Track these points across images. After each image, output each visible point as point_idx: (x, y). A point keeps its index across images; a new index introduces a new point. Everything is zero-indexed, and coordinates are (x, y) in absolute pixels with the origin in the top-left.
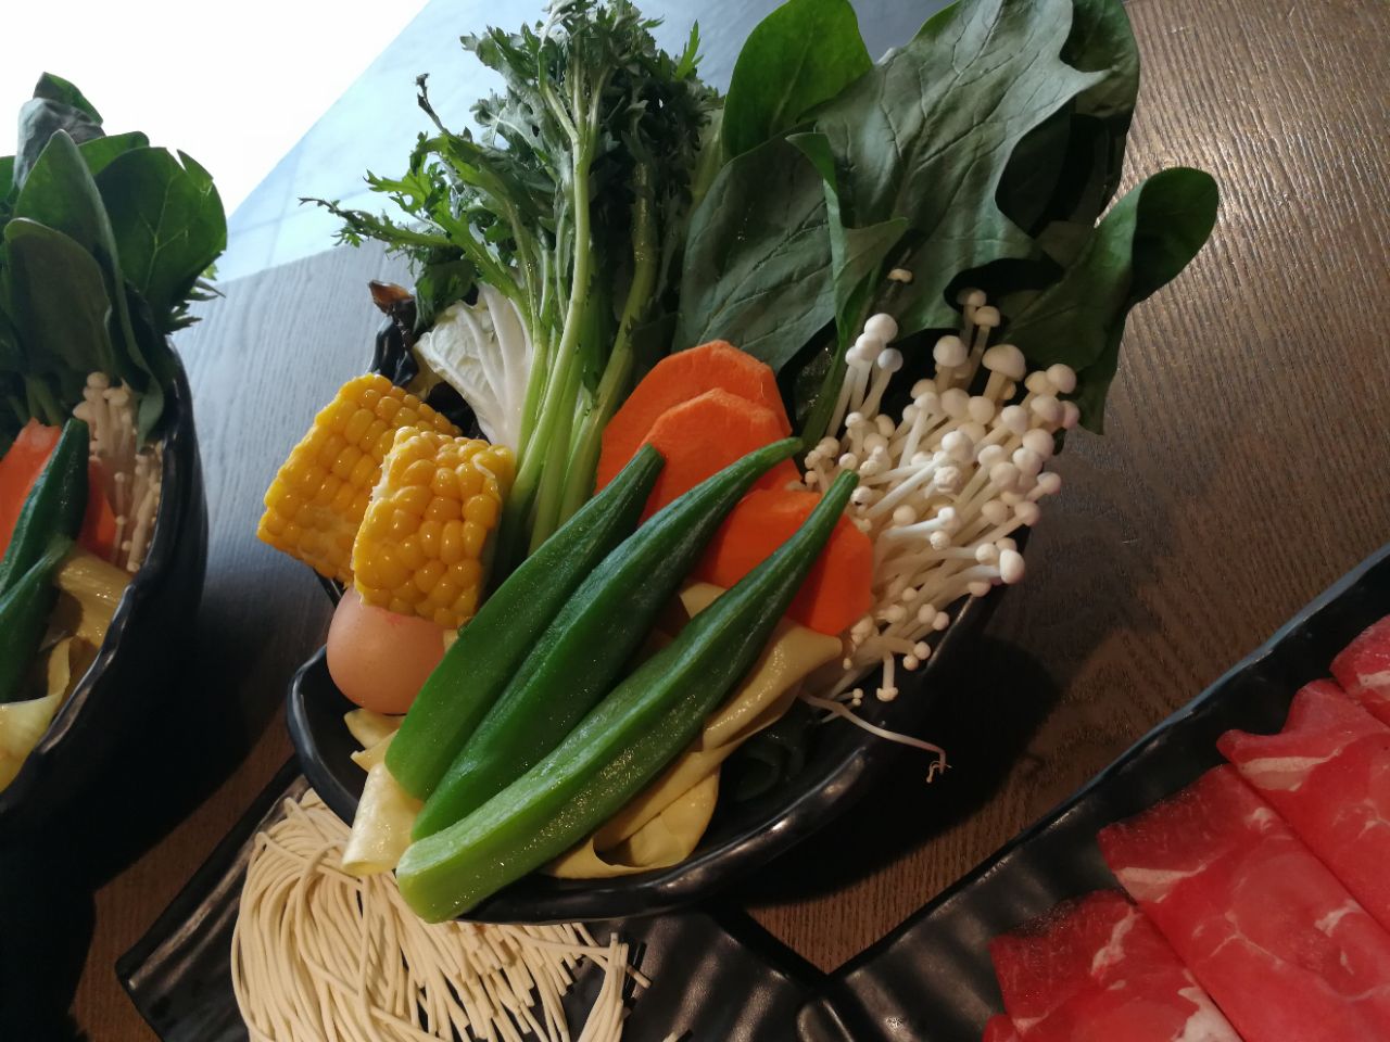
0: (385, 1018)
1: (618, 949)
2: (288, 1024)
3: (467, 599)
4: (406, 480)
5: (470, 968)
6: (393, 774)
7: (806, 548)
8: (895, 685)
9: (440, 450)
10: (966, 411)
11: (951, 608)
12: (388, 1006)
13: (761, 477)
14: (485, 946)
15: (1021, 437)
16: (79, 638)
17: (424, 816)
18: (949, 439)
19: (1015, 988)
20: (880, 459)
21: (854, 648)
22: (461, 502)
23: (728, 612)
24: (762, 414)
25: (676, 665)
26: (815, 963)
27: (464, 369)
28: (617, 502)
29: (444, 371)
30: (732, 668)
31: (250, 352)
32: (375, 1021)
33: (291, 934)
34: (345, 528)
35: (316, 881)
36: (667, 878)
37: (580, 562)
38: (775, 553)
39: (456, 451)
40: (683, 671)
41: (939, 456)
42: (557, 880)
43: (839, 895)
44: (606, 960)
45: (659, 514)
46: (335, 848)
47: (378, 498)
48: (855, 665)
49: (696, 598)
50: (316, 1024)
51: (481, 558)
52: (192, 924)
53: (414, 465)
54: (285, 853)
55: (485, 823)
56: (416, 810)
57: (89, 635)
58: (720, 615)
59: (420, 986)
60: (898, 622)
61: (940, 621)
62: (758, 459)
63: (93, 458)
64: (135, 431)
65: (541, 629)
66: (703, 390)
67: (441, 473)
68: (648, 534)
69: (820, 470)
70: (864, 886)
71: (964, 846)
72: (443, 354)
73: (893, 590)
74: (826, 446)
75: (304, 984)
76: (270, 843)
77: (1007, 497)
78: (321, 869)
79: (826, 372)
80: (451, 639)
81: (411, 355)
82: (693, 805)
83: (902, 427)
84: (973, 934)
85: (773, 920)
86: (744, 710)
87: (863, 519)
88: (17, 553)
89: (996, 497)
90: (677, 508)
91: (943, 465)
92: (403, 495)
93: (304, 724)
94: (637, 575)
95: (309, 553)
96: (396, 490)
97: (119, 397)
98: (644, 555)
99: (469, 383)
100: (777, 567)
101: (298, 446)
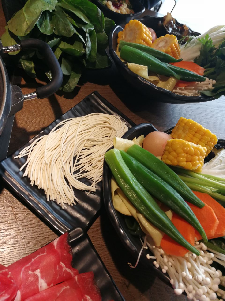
0: (85, 143)
1: (95, 189)
2: (84, 124)
3: (169, 162)
4: (195, 150)
5: (93, 159)
6: (132, 146)
7: (182, 242)
8: (150, 259)
9: (202, 157)
10: (215, 284)
11: (167, 274)
12: (87, 143)
13: (198, 232)
14: (96, 162)
15: (209, 297)
16: (159, 81)
17: (124, 153)
18: (208, 280)
19: (83, 276)
20: (203, 261)
21: (157, 249)
22: (190, 161)
23: (167, 222)
24: (213, 233)
25: (156, 209)
26: (89, 230)
27: (219, 160)
28: (191, 197)
29: (218, 156)
30: (155, 222)
31: (218, 109)
32: (84, 141)
33: (101, 124)
34: (183, 135)
35: (110, 128)
36: (111, 204)
37: (178, 188)
38: (180, 234)
39: (201, 160)
40: (154, 211)
41: (204, 276)
42: (111, 179)
43: (102, 237)
44: (92, 187)
45: (189, 207)
46: (116, 132)
47: (192, 144)
48: (153, 248)
49: (169, 214)
50: (85, 129)
51: (178, 165)
52: (103, 104)
53: (199, 152)
54: (116, 122)
55: (124, 166)
56: (125, 151)
57: (160, 83)
58: (166, 220)
59: (90, 149)
60: (163, 260)
61: (164, 271)
62: (203, 232)
63: (197, 82)
64: (203, 90)
65: (162, 178)
66: (218, 219)
67: (197, 157)
68: (184, 204)
69: (199, 246)
70: (104, 242)
71: (111, 266)
72: (222, 156)
73: (171, 260)
74: (205, 247)
75: (92, 127)
76: (118, 119)
77: (194, 292)
78: (112, 129)
79: (223, 249)
80: (159, 158)
81: (222, 148)
82: (125, 210)
83: (210, 267)
84: (94, 268)
85: (98, 221)
86: (145, 223)
87: (188, 255)
88: (177, 69)
89: (194, 289)
90: (190, 211)
91: (202, 277)
92: (192, 149)
93: (142, 127)
94: (175, 201)
95: (178, 128)
96: (193, 148)
97: (211, 87)
98: (180, 203)
99: (216, 162)
100: (177, 234)
101: (202, 126)
